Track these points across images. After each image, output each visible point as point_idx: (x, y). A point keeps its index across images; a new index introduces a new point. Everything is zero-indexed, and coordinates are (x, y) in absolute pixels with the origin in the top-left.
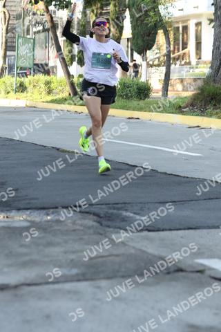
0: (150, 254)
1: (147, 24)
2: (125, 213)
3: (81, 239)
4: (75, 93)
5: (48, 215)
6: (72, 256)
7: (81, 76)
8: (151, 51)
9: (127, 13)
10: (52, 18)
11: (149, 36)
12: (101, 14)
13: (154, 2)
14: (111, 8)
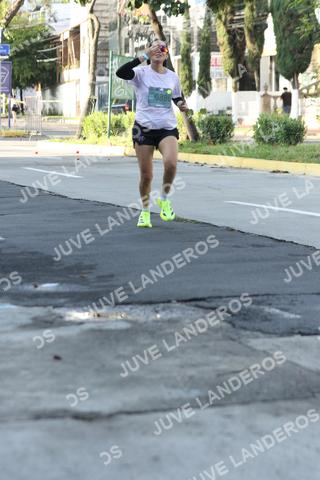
0: (304, 368)
1: (298, 36)
2: (267, 309)
3: (205, 347)
4: (196, 137)
5: (157, 312)
6: (191, 372)
7: (203, 111)
8: (305, 74)
9: (270, 20)
10: (161, 28)
11: (301, 52)
12: (232, 21)
13: (309, 3)
14: (246, 12)
